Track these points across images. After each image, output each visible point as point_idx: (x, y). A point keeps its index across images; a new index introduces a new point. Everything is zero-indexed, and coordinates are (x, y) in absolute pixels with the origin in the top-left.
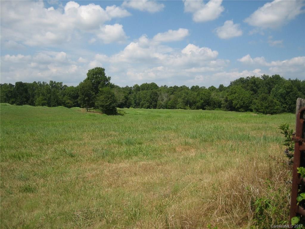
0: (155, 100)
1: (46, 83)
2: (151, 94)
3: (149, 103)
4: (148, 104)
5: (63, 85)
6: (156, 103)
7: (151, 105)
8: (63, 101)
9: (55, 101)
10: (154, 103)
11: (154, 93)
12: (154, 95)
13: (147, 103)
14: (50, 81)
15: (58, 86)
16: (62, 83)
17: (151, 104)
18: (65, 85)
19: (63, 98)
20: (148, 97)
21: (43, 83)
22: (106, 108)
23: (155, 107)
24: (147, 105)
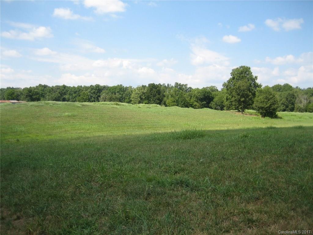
0: (292, 103)
1: (170, 85)
2: (287, 96)
3: (285, 106)
4: (284, 108)
5: (188, 86)
6: (293, 106)
7: (287, 109)
8: (191, 103)
9: (182, 103)
10: (291, 106)
11: (291, 95)
12: (291, 97)
13: (282, 105)
14: (175, 83)
15: (184, 88)
16: (187, 84)
17: (287, 107)
18: (190, 87)
19: (190, 100)
20: (284, 100)
21: (168, 85)
22: (266, 110)
23: (292, 110)
24: (282, 108)
